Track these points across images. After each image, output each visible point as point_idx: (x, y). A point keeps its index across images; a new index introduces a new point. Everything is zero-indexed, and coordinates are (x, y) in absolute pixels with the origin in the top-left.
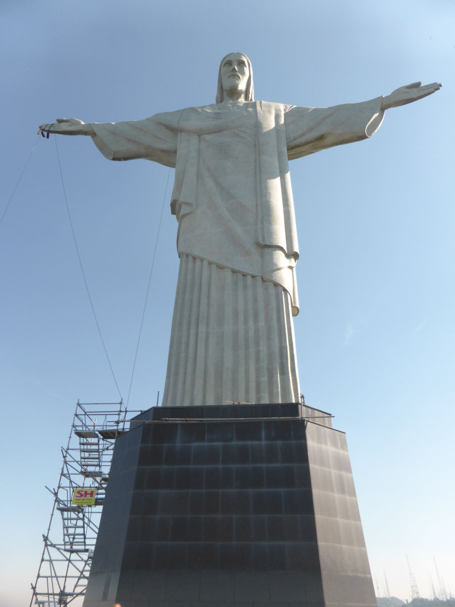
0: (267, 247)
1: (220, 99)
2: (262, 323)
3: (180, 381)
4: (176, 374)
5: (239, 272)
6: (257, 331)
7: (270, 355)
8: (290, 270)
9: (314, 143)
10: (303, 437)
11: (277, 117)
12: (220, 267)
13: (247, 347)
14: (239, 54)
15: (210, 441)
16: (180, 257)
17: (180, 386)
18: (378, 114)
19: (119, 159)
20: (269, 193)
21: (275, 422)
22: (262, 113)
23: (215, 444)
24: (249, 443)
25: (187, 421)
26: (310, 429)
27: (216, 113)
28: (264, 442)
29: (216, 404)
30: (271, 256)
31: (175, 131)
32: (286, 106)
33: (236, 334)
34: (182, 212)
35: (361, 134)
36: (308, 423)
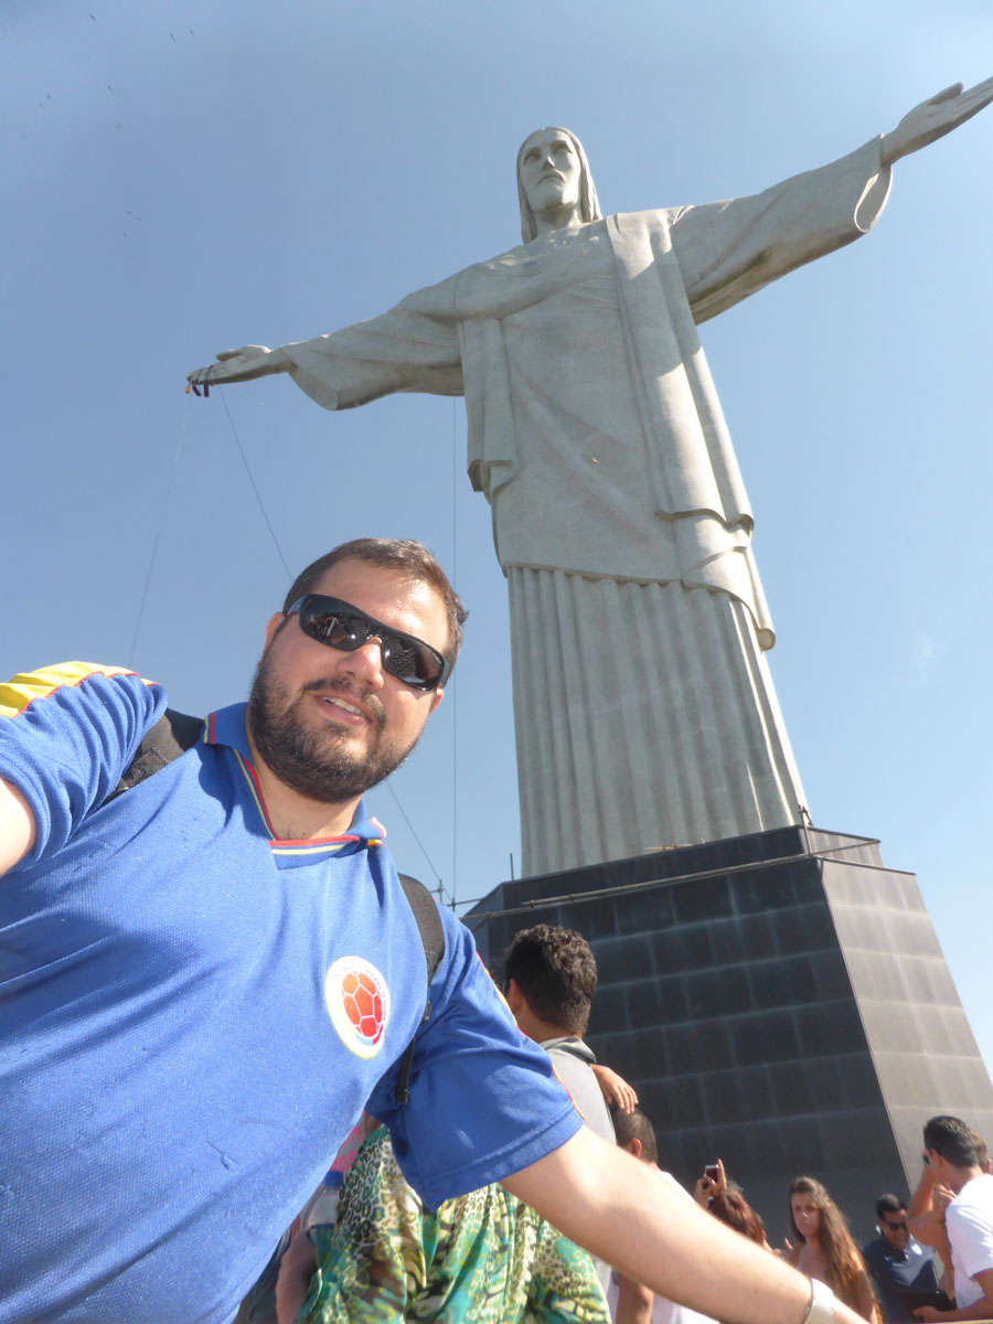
0: (680, 517)
1: (531, 233)
2: (698, 677)
3: (550, 824)
4: (540, 811)
5: (632, 580)
6: (689, 694)
7: (726, 741)
8: (740, 556)
9: (744, 276)
10: (821, 894)
11: (656, 239)
12: (591, 579)
13: (674, 730)
14: (552, 130)
15: (627, 930)
16: (506, 576)
17: (551, 835)
18: (877, 176)
19: (350, 405)
20: (666, 404)
21: (755, 872)
22: (620, 239)
23: (638, 935)
24: (707, 923)
25: (572, 899)
26: (831, 875)
27: (526, 265)
28: (737, 918)
29: (631, 856)
30: (693, 534)
31: (449, 321)
32: (670, 213)
33: (647, 709)
34: (494, 483)
35: (846, 230)
36: (825, 863)
